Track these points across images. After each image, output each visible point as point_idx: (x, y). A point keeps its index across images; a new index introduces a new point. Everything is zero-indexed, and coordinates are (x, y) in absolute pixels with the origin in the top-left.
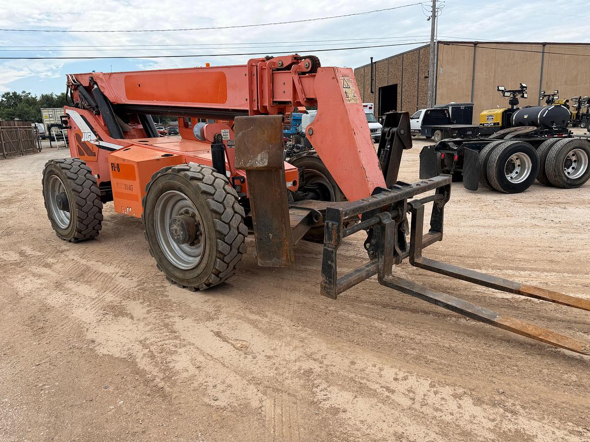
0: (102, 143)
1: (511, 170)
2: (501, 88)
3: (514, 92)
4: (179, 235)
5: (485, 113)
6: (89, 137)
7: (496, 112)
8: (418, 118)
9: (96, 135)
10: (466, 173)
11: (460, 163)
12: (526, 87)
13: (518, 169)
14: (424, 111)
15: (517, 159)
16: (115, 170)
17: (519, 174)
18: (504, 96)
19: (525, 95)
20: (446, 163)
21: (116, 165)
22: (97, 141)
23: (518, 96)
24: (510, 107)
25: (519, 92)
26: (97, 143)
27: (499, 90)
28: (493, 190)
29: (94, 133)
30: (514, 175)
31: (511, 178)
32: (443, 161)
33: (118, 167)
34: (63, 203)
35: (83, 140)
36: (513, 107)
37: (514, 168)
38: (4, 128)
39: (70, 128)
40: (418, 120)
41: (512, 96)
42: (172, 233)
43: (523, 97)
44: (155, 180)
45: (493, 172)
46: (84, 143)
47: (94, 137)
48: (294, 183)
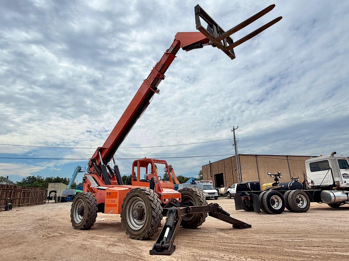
0: (100, 187)
1: (274, 203)
2: (269, 173)
3: (275, 175)
4: (136, 215)
5: (264, 185)
6: (94, 185)
7: (269, 184)
8: (234, 188)
9: (98, 184)
10: (255, 206)
11: (252, 201)
12: (280, 173)
13: (277, 203)
14: (236, 185)
15: (275, 199)
16: (108, 195)
17: (278, 205)
18: (271, 176)
19: (281, 177)
20: (246, 202)
21: (109, 193)
22: (97, 186)
23: (278, 177)
24: (275, 182)
25: (278, 175)
26: (97, 187)
27: (268, 174)
28: (268, 213)
29: (97, 183)
30: (275, 206)
31: (275, 207)
32: (244, 200)
33: (110, 194)
34: (81, 212)
35: (91, 187)
36: (276, 182)
37: (275, 203)
38: (32, 191)
39: (86, 182)
40: (234, 189)
41: (275, 177)
42: (133, 215)
43: (280, 177)
44: (128, 195)
45: (265, 204)
46: (91, 188)
47: (97, 185)
48: (180, 199)
